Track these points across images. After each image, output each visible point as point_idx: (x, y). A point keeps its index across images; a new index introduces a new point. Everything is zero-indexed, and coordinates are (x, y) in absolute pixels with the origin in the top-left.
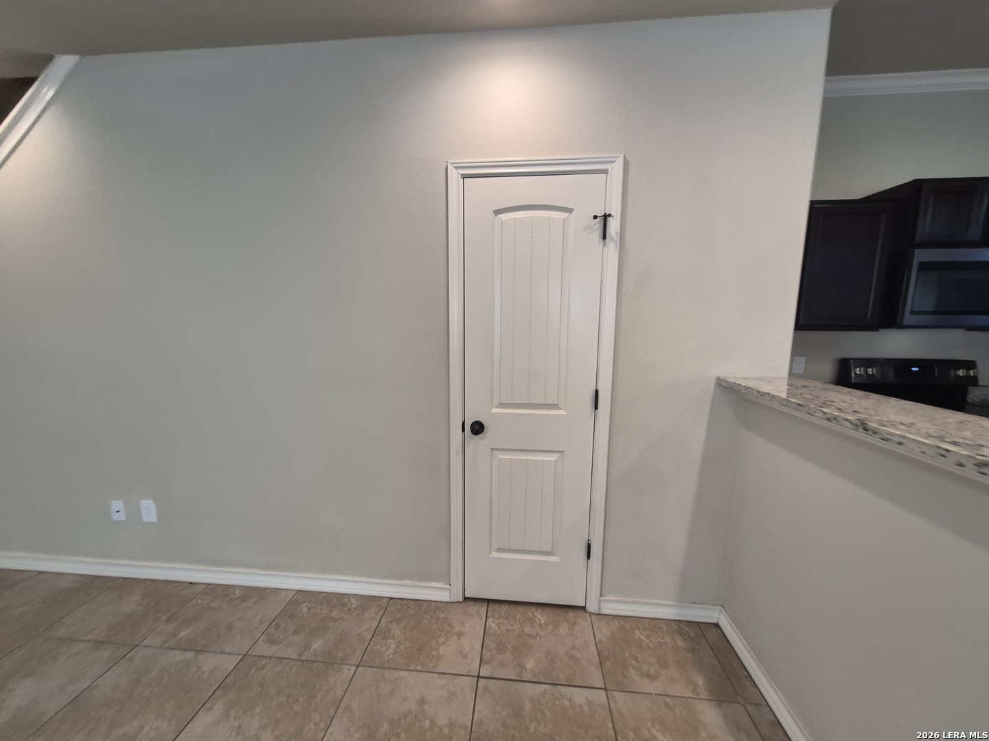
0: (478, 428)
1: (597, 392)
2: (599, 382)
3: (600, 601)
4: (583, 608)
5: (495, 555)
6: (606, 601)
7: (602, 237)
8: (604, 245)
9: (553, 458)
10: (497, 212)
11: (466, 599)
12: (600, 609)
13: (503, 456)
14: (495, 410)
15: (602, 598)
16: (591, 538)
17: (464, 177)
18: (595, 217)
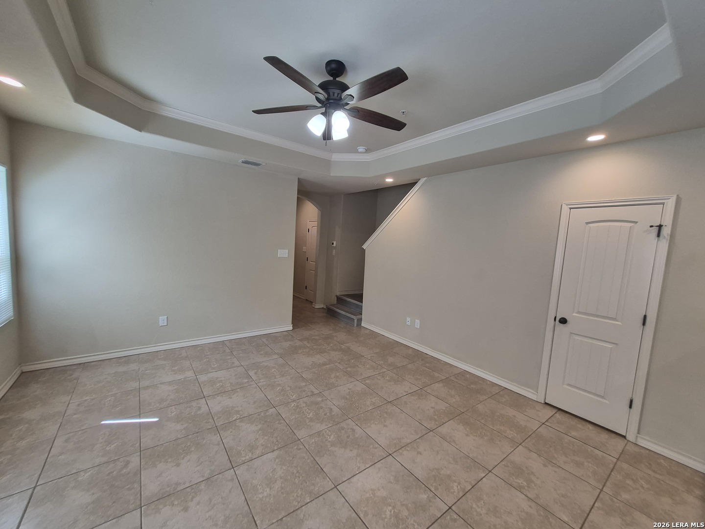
0: (563, 321)
1: (645, 317)
2: (648, 310)
3: (637, 436)
4: (624, 437)
5: (565, 386)
6: (641, 438)
7: (656, 235)
8: (658, 240)
9: (610, 346)
10: (587, 223)
11: (546, 403)
12: (636, 441)
13: (577, 337)
14: (574, 314)
15: (638, 435)
16: (633, 397)
17: (570, 209)
18: (651, 226)
